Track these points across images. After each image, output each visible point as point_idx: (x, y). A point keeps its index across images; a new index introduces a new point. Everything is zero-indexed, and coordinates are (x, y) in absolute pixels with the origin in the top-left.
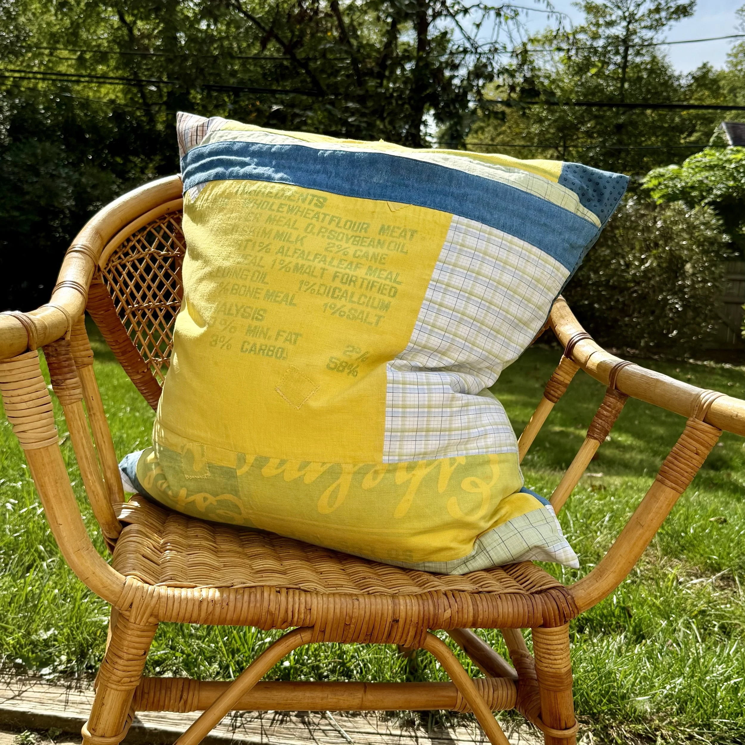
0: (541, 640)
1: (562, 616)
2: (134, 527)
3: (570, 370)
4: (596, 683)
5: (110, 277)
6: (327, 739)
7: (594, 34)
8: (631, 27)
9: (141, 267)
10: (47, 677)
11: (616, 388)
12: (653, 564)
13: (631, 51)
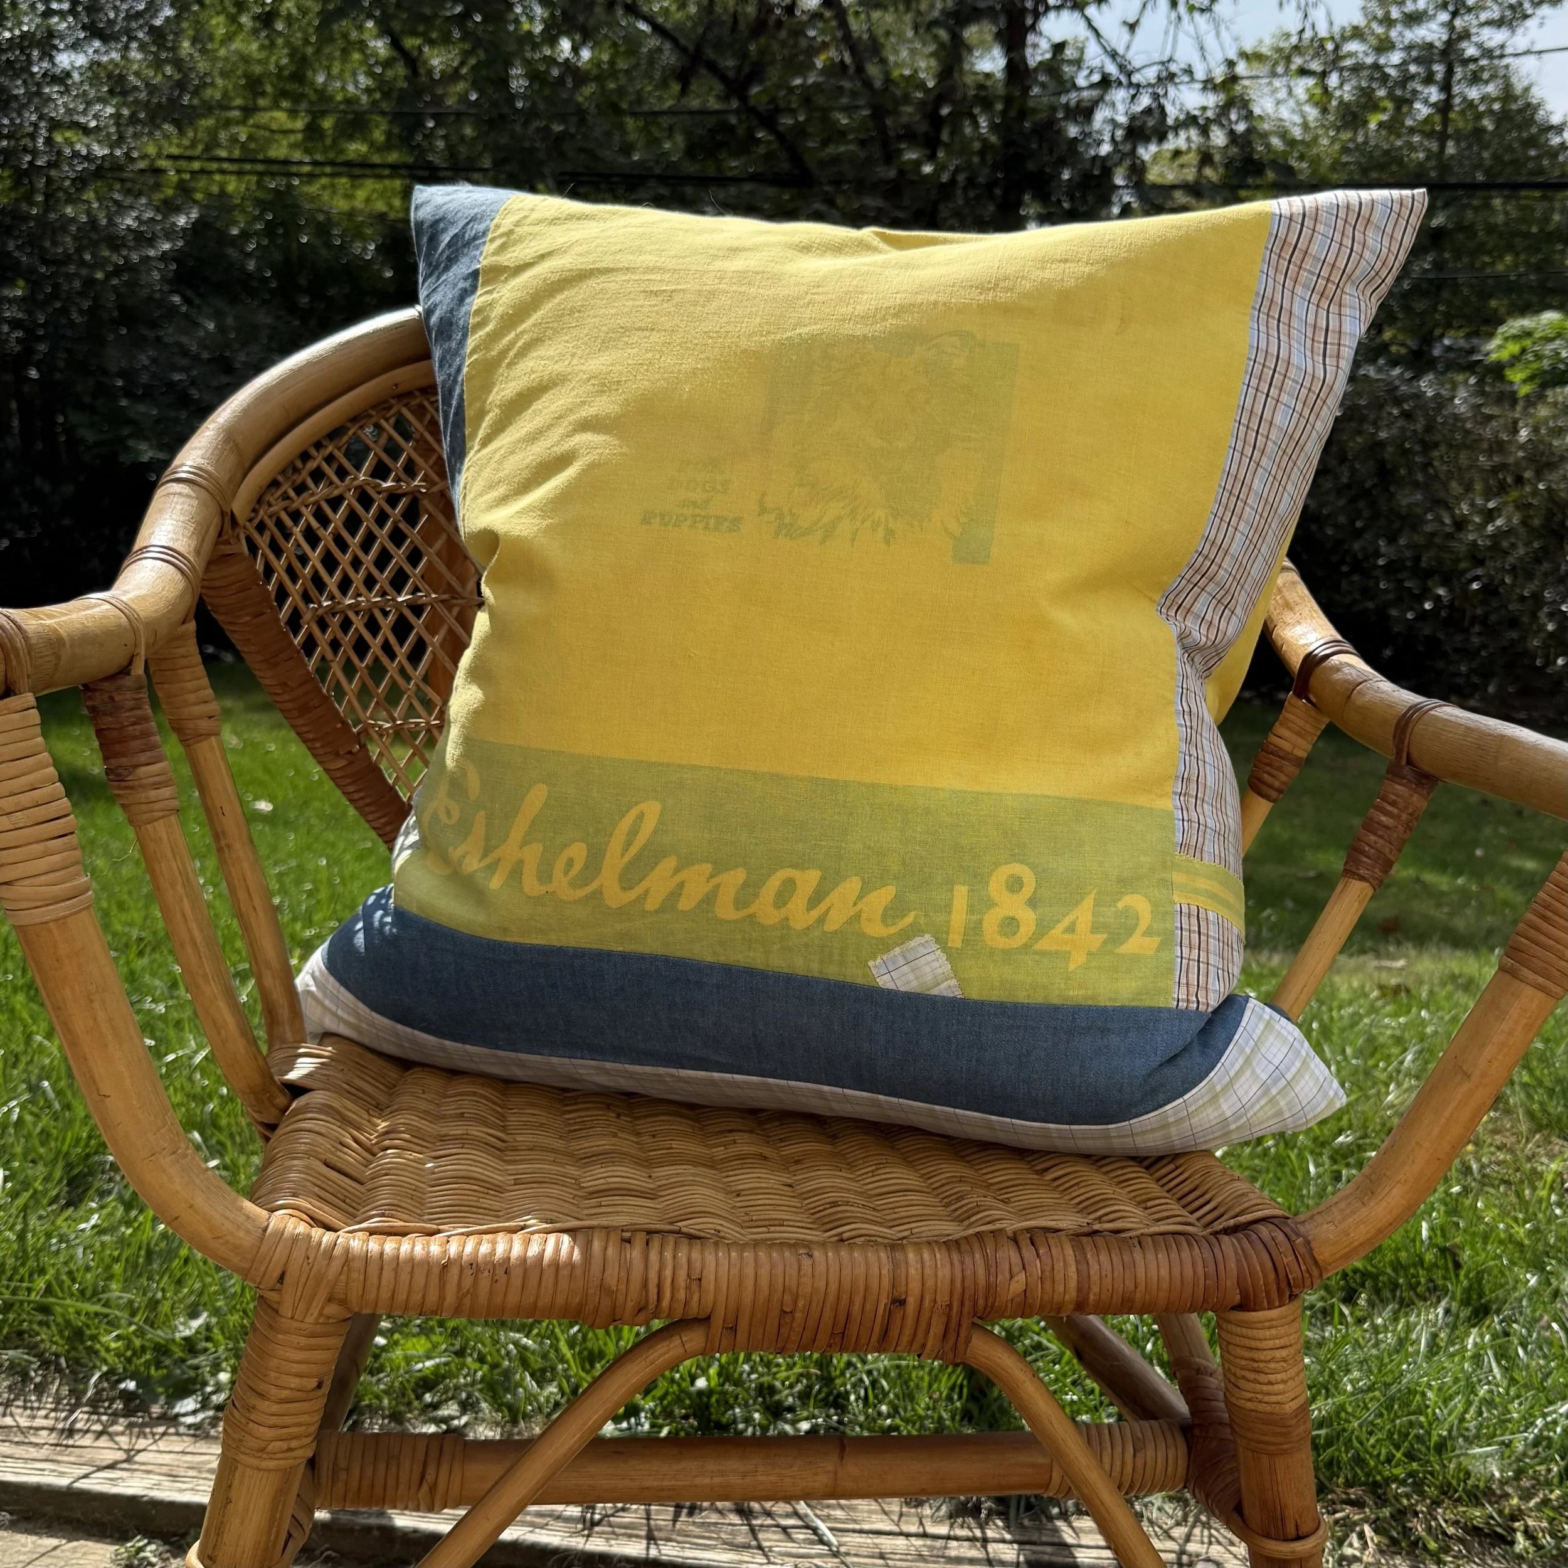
0: (1237, 1340)
1: (1284, 1285)
2: (317, 1098)
3: (1308, 727)
4: (1381, 1415)
5: (263, 542)
6: (790, 1547)
7: (1381, 40)
8: (1458, 23)
9: (338, 518)
10: (190, 1420)
11: (1409, 762)
12: (1511, 1151)
13: (1459, 72)
